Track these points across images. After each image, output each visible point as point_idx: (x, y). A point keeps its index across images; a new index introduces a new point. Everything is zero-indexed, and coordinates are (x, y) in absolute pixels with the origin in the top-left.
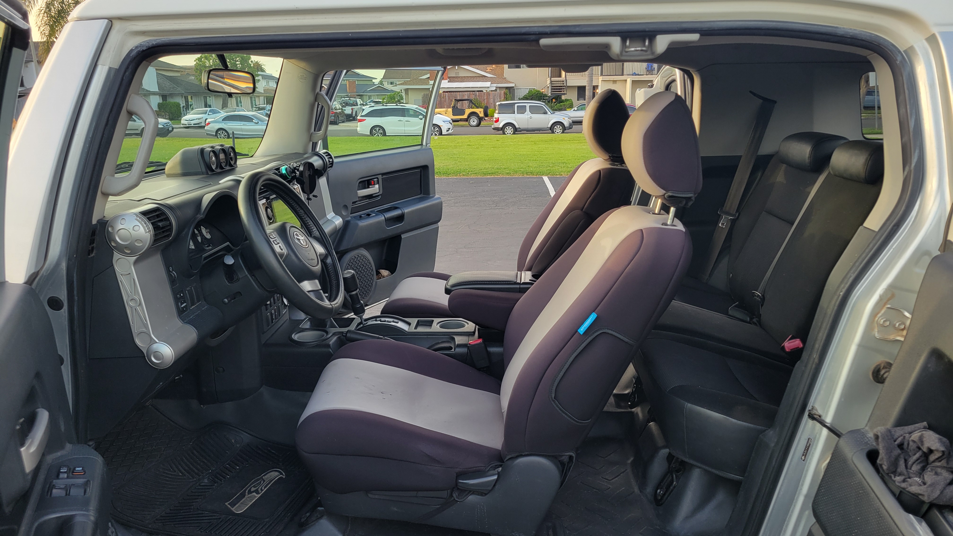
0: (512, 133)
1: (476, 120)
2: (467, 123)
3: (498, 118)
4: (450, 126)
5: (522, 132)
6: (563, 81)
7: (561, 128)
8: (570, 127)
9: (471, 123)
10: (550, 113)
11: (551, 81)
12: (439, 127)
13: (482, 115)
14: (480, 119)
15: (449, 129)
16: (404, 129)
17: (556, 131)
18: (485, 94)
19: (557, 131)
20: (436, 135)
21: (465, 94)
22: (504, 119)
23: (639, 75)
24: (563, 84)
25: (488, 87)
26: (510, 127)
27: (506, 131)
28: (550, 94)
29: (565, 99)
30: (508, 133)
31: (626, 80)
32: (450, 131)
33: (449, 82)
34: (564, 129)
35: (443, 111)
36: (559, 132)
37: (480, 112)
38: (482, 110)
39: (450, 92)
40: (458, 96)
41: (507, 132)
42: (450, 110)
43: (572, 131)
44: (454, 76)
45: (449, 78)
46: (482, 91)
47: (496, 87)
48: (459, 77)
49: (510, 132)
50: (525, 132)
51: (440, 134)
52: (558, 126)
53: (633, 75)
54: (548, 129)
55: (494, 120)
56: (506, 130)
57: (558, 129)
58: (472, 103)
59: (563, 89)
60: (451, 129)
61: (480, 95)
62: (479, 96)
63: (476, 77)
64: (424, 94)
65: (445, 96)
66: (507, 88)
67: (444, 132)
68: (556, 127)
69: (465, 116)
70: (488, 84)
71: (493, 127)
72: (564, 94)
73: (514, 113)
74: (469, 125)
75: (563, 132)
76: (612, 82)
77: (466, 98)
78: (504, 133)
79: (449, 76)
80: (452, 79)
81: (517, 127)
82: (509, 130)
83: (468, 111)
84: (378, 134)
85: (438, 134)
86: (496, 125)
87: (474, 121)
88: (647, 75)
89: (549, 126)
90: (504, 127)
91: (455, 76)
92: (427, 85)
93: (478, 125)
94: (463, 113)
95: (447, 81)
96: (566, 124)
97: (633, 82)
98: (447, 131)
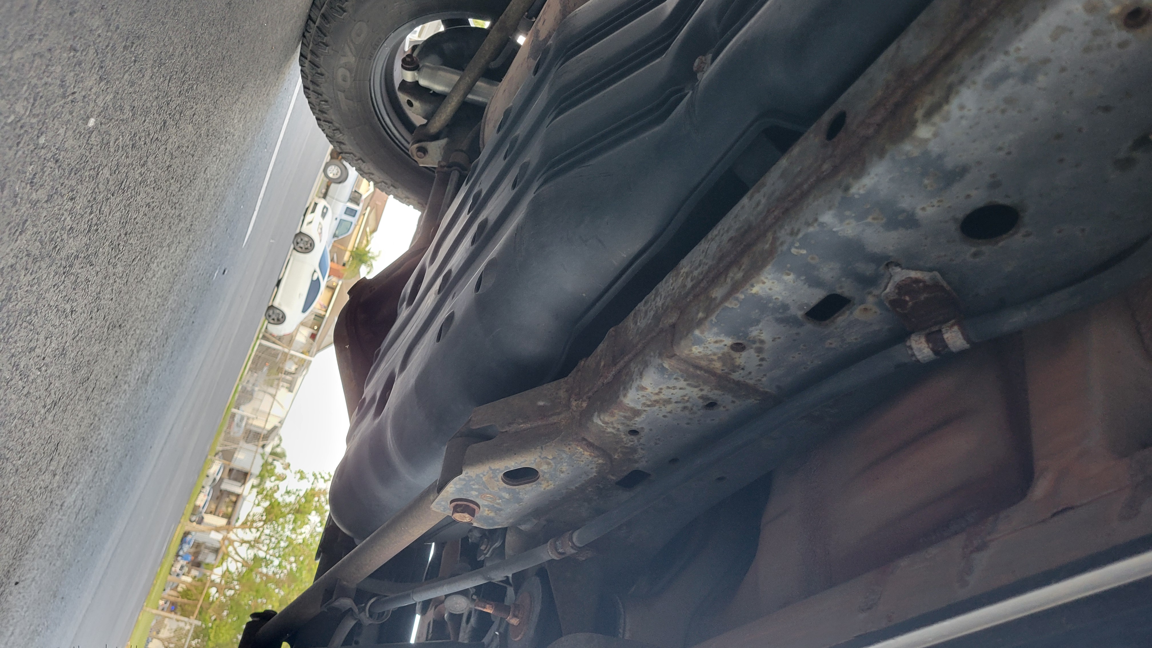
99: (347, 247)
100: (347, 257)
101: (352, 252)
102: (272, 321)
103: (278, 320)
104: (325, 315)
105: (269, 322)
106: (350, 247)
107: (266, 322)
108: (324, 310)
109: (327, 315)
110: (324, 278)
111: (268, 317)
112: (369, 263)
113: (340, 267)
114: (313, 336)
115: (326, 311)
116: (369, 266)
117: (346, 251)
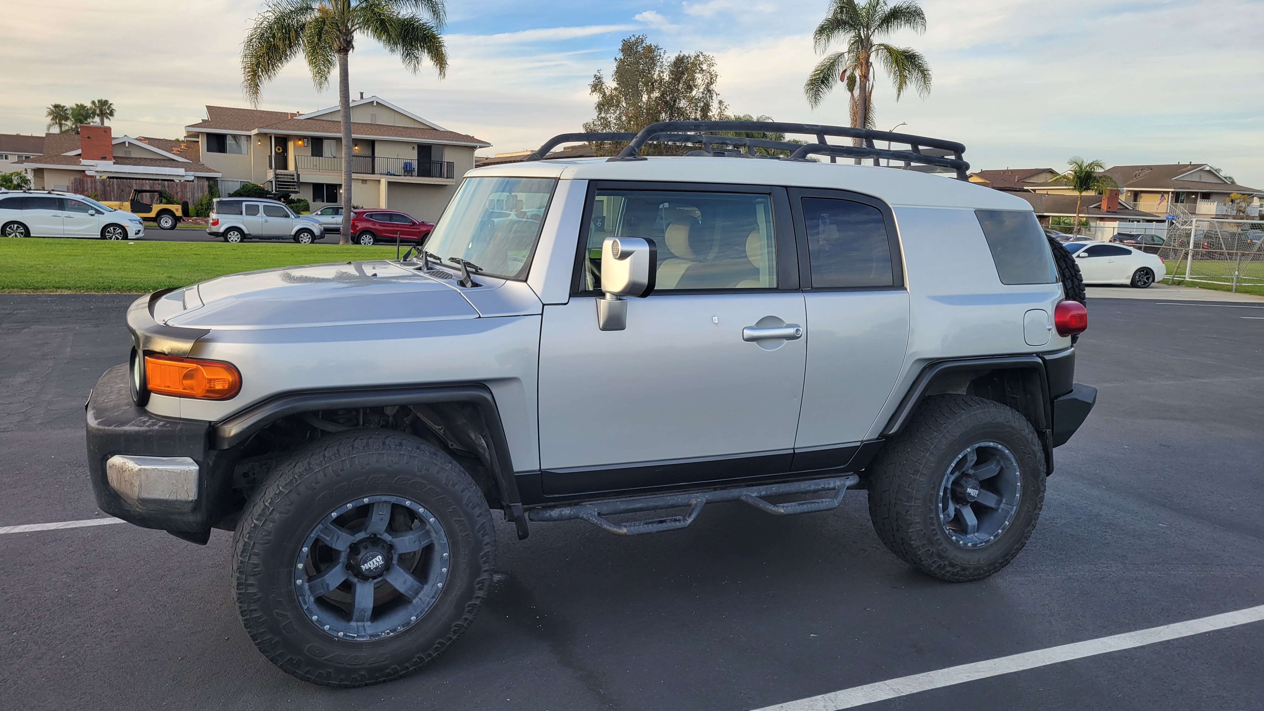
0: (239, 240)
1: (170, 220)
2: (155, 224)
3: (218, 220)
4: (141, 227)
5: (253, 240)
6: (293, 176)
7: (309, 237)
8: (322, 236)
9: (163, 224)
10: (293, 217)
11: (276, 174)
12: (123, 228)
13: (179, 213)
14: (177, 219)
15: (139, 231)
16: (62, 227)
17: (302, 241)
18: (179, 184)
19: (304, 241)
20: (117, 239)
21: (146, 184)
22: (226, 221)
23: (395, 175)
24: (293, 179)
25: (183, 176)
26: (236, 233)
27: (230, 238)
28: (274, 192)
29: (298, 199)
30: (232, 241)
31: (379, 181)
32: (141, 235)
33: (114, 163)
34: (314, 238)
35: (116, 206)
36: (306, 241)
37: (177, 209)
38: (179, 207)
39: (117, 178)
40: (134, 185)
41: (232, 239)
42: (127, 204)
43: (325, 241)
44: (121, 156)
45: (115, 158)
46: (173, 180)
47: (195, 177)
48: (131, 158)
49: (236, 239)
50: (258, 240)
51: (125, 237)
52: (306, 234)
53: (387, 175)
54: (291, 237)
55: (211, 221)
56: (229, 236)
57: (306, 238)
58: (164, 197)
59: (294, 185)
60: (141, 232)
61: (170, 185)
62: (168, 187)
63: (159, 159)
64: (75, 179)
65: (113, 184)
66: (208, 179)
67: (131, 235)
68: (302, 235)
69: (153, 214)
70: (181, 171)
71: (208, 231)
72: (296, 192)
73: (241, 214)
74: (160, 226)
75: (312, 242)
76: (361, 181)
77: (148, 188)
78: (226, 240)
79: (115, 155)
80: (119, 161)
81: (246, 232)
82: (234, 237)
83: (156, 208)
84: (16, 235)
85: (120, 238)
86: (214, 229)
87: (167, 222)
88: (405, 176)
89: (293, 233)
90: (226, 232)
91: (124, 156)
92: (77, 165)
93: (173, 227)
94: (149, 210)
95: (111, 162)
96: (317, 232)
97: (390, 184)
98: (136, 234)
99: (1076, 197)
100: (1091, 193)
101: (1082, 191)
102: (1151, 280)
103: (1147, 274)
104: (1173, 193)
105: (1153, 281)
106: (1077, 193)
107: (1153, 284)
108: (1166, 196)
109: (1172, 190)
110: (1085, 245)
111: (1147, 285)
112: (1088, 169)
113: (1105, 197)
114: (1206, 196)
115: (1168, 193)
116: (1093, 168)
117: (1083, 197)
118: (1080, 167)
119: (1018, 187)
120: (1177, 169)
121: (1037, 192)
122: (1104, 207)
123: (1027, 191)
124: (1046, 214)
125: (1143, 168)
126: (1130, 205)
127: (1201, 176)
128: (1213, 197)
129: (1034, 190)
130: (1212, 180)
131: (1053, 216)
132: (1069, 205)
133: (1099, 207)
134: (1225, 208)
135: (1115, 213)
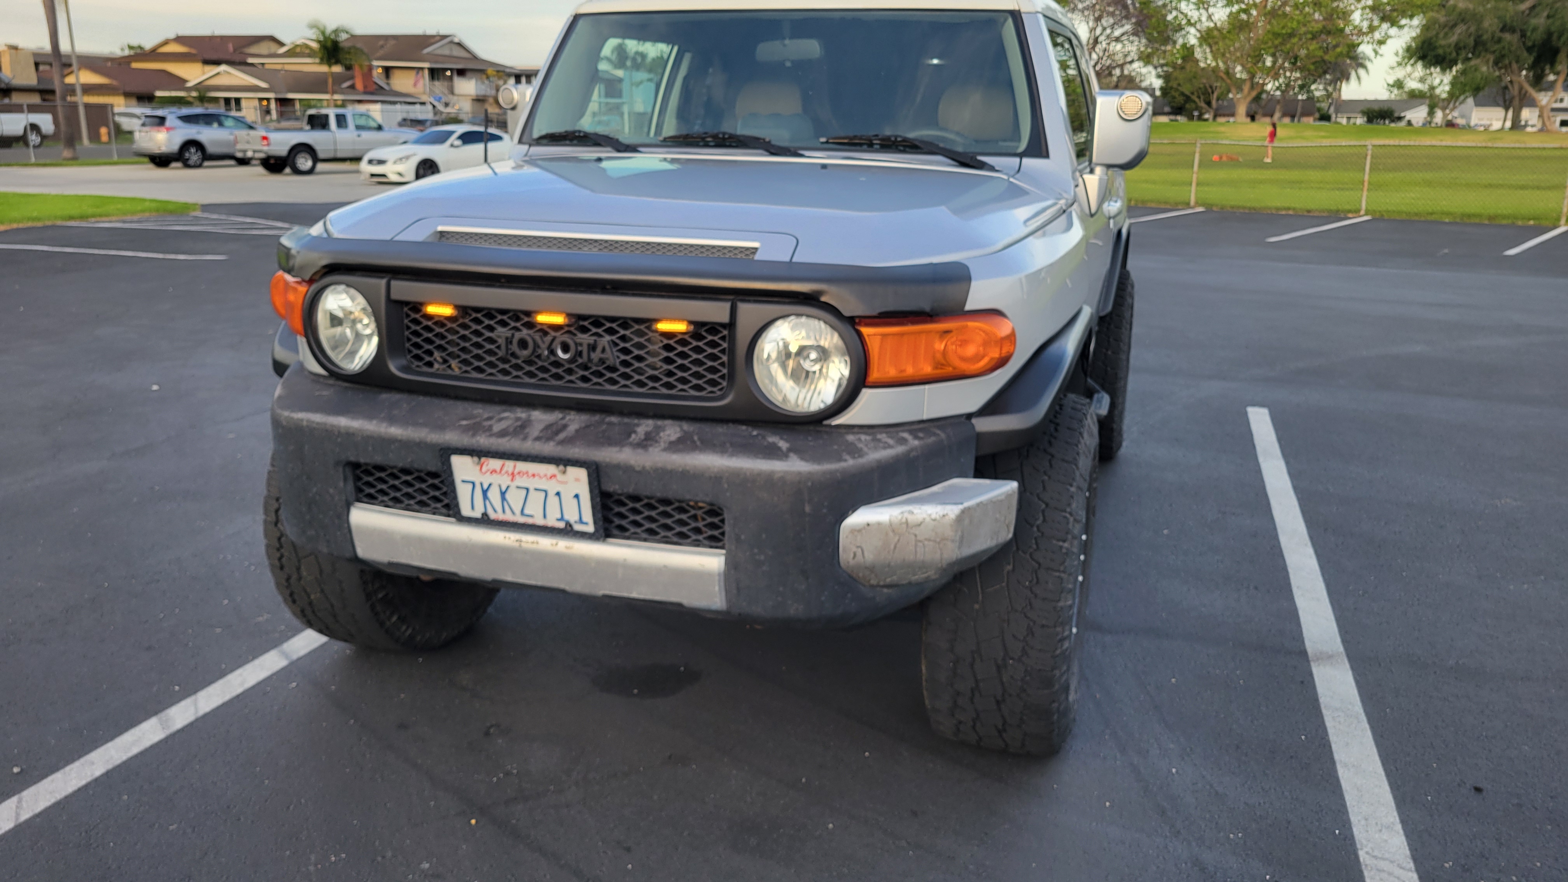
99: (325, 73)
101: (330, 65)
104: (427, 69)
106: (324, 69)
108: (421, 72)
109: (426, 65)
112: (333, 37)
113: (356, 74)
114: (461, 73)
115: (422, 69)
116: (337, 36)
117: (332, 74)
118: (323, 33)
119: (237, 58)
120: (425, 40)
121: (267, 67)
122: (359, 86)
123: (252, 65)
124: (291, 96)
125: (386, 38)
126: (382, 83)
127: (451, 50)
128: (469, 74)
129: (263, 64)
130: (463, 54)
131: (300, 100)
132: (317, 84)
133: (352, 87)
134: (483, 87)
135: (372, 93)
